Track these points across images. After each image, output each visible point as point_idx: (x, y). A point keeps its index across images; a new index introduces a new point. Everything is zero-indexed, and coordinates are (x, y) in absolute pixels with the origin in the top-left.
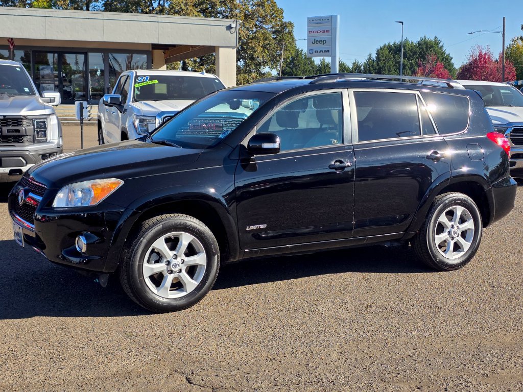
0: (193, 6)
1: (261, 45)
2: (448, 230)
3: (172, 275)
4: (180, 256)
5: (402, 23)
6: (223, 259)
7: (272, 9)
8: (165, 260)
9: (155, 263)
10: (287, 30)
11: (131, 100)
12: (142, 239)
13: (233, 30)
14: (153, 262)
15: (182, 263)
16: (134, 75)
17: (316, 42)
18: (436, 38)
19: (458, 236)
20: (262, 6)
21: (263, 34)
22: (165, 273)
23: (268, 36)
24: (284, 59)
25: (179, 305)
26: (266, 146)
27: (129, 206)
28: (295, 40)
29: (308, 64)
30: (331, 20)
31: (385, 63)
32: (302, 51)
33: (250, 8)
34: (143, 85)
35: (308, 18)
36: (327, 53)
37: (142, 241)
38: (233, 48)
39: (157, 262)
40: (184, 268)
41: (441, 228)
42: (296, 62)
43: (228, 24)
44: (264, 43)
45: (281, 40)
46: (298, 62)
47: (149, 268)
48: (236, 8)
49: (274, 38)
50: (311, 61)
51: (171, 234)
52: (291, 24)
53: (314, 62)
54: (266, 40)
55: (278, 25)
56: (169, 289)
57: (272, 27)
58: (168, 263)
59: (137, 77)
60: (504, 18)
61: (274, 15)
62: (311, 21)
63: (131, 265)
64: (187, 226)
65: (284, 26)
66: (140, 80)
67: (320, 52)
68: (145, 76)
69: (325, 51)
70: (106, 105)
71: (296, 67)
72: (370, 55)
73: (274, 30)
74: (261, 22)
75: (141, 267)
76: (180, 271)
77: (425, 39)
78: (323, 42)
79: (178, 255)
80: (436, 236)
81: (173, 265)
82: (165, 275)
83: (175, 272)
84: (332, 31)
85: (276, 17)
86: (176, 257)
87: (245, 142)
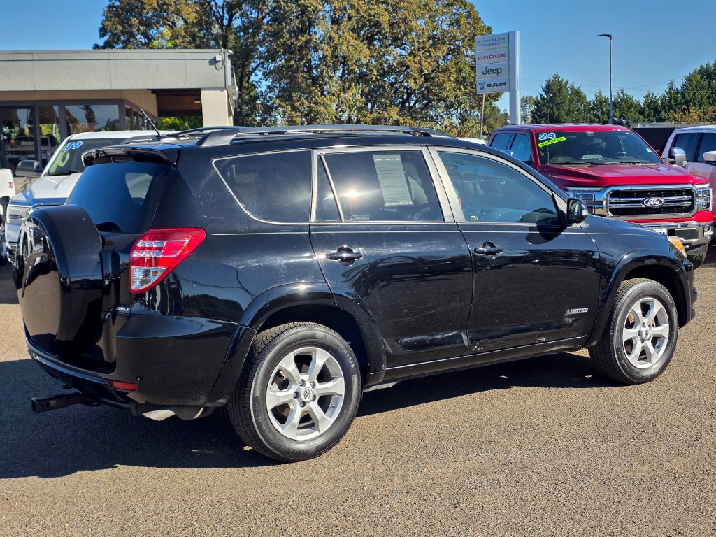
13: (219, 65)
17: (487, 71)
30: (508, 39)
31: (694, 95)
36: (503, 87)
43: (211, 56)
67: (494, 86)
69: (501, 84)
72: (671, 84)
78: (497, 71)
84: (510, 55)
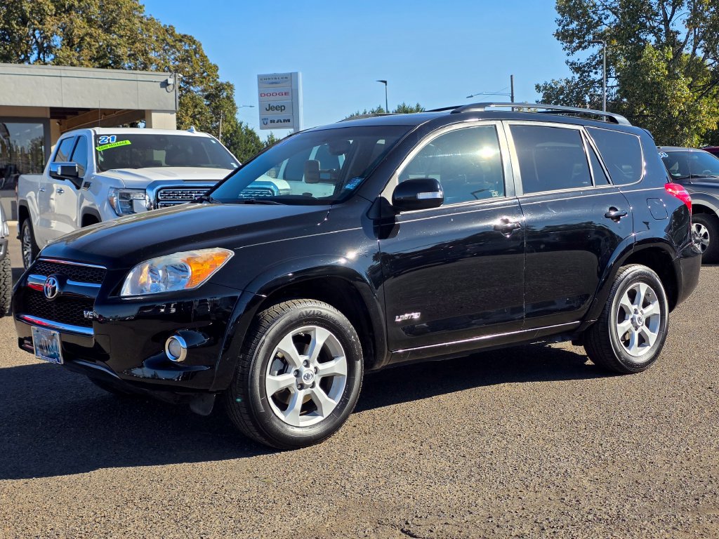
0: (90, 60)
1: (190, 113)
2: (631, 317)
3: (303, 391)
4: (313, 362)
5: (385, 82)
6: (367, 365)
7: (203, 65)
8: (294, 369)
9: (278, 374)
10: (225, 94)
11: (95, 169)
12: (264, 337)
13: (170, 88)
14: (277, 372)
15: (316, 373)
16: (93, 134)
17: (271, 108)
18: (418, 105)
19: (642, 325)
20: (189, 61)
21: (192, 99)
22: (294, 390)
23: (198, 101)
24: (222, 133)
25: (314, 436)
26: (422, 196)
27: (247, 286)
28: (237, 108)
29: (252, 142)
30: (290, 79)
32: (241, 123)
33: (171, 63)
34: (109, 147)
35: (259, 76)
36: (287, 124)
37: (264, 341)
38: (171, 112)
39: (281, 372)
40: (318, 380)
41: (622, 315)
42: (235, 138)
43: (163, 79)
44: (194, 112)
45: (217, 107)
46: (237, 139)
47: (274, 383)
48: (152, 64)
49: (208, 105)
50: (255, 137)
51: (299, 330)
52: (230, 86)
53: (258, 138)
54: (196, 107)
55: (212, 87)
56: (299, 413)
57: (203, 91)
58: (298, 373)
59: (97, 137)
60: (511, 76)
61: (205, 74)
62: (263, 80)
63: (250, 377)
64: (322, 317)
65: (220, 88)
66: (103, 141)
67: (278, 122)
68: (109, 135)
69: (284, 121)
70: (54, 177)
71: (236, 146)
73: (206, 93)
74: (188, 83)
75: (263, 380)
76: (313, 386)
77: (404, 107)
78: (281, 108)
79: (310, 360)
80: (618, 325)
81: (305, 376)
82: (292, 392)
83: (307, 387)
84: (292, 94)
85: (208, 75)
86: (307, 364)
87: (388, 194)
